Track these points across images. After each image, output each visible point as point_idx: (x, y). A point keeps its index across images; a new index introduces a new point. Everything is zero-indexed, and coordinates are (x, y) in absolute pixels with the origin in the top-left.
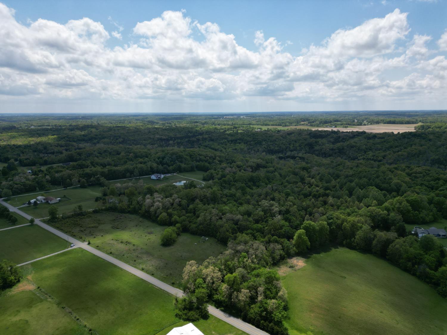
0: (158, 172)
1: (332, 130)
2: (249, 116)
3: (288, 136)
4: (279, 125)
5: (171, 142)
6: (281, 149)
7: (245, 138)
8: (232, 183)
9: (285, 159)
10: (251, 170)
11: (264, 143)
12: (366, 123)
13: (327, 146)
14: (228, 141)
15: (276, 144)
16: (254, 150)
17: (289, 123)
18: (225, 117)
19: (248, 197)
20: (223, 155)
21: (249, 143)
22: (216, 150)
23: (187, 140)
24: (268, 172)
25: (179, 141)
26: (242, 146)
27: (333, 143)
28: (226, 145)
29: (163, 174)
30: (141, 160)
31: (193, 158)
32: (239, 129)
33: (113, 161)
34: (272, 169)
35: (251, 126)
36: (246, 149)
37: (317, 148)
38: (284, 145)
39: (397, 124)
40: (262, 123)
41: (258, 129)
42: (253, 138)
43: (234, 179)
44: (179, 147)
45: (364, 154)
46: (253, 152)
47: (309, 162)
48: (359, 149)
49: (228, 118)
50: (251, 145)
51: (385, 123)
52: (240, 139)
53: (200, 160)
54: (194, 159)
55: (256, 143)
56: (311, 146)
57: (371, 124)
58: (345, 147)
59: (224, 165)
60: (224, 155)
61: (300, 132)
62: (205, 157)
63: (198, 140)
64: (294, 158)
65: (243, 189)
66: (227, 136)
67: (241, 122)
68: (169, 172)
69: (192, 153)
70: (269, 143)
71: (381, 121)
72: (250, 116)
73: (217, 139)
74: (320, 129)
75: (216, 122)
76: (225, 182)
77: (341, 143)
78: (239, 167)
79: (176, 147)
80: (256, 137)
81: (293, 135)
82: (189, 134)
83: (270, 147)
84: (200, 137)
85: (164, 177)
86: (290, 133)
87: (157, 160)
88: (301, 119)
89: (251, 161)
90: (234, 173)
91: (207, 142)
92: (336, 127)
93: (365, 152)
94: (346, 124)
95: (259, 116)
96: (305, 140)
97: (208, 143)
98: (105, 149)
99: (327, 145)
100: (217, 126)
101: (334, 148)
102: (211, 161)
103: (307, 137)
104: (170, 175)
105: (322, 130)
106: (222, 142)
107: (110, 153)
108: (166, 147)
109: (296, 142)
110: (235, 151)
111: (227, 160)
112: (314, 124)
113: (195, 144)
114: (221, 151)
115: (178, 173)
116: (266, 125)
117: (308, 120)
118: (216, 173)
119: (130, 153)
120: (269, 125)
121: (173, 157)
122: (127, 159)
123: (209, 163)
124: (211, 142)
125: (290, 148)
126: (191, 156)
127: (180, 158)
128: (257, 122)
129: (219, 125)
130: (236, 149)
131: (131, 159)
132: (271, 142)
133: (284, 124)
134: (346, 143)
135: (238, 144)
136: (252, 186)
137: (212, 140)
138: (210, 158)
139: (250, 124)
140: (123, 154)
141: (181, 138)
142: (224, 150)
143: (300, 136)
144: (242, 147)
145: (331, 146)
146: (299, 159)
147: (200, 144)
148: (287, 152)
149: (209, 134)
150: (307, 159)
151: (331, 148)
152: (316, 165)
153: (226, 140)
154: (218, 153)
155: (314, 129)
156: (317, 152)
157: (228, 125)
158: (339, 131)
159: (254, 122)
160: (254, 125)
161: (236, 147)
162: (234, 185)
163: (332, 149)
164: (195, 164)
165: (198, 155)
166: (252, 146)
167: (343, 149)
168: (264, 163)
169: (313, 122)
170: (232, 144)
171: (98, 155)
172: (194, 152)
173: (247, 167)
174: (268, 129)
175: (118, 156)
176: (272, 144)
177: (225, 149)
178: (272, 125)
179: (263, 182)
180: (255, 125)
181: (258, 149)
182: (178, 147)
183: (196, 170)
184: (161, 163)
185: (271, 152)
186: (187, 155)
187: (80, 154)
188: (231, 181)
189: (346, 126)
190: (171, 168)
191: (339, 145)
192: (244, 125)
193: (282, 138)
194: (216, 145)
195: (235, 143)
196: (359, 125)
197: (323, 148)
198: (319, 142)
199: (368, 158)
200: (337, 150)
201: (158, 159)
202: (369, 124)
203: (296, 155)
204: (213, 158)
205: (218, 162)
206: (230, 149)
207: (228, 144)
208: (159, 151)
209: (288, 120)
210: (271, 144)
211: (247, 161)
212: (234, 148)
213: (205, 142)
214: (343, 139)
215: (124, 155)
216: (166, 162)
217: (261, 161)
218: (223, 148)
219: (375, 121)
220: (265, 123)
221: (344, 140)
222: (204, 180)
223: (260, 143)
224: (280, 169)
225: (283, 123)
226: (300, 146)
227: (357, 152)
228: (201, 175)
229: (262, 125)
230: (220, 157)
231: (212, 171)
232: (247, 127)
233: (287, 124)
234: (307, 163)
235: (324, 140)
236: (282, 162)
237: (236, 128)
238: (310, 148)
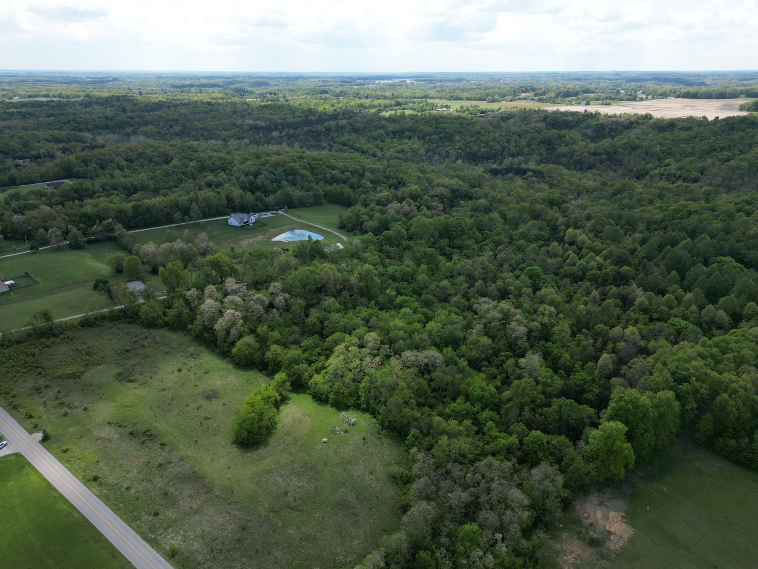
0: (245, 209)
1: (586, 111)
2: (422, 81)
3: (503, 124)
4: (480, 99)
5: (275, 134)
6: (493, 151)
7: (421, 127)
8: (406, 243)
9: (503, 175)
10: (441, 207)
11: (457, 138)
12: (644, 96)
13: (582, 146)
14: (387, 134)
15: (482, 141)
16: (439, 154)
17: (500, 95)
18: (377, 82)
19: (445, 283)
20: (378, 166)
21: (427, 138)
22: (363, 152)
23: (306, 129)
24: (475, 209)
25: (291, 131)
26: (415, 144)
27: (593, 139)
28: (383, 141)
29: (255, 212)
30: (210, 177)
31: (317, 175)
32: (407, 107)
33: (153, 178)
34: (483, 201)
35: (429, 101)
36: (422, 151)
37: (562, 149)
38: (498, 142)
39: (701, 98)
40: (449, 95)
41: (442, 107)
42: (437, 128)
43: (407, 230)
44: (291, 145)
45: (657, 163)
46: (437, 157)
47: (555, 182)
48: (647, 154)
49: (384, 84)
50: (432, 143)
51: (678, 97)
52: (410, 129)
53: (333, 180)
54: (320, 176)
55: (441, 138)
56: (549, 145)
57: (653, 98)
58: (620, 149)
59: (384, 193)
60: (382, 167)
61: (525, 116)
62: (343, 173)
63: (329, 130)
64: (521, 172)
65: (430, 259)
66: (383, 122)
67: (408, 93)
68: (267, 208)
69: (314, 162)
70: (468, 139)
71: (671, 91)
72: (425, 81)
73: (366, 127)
74: (563, 109)
75: (362, 92)
76: (389, 239)
77: (609, 140)
78: (415, 197)
79: (285, 145)
80: (442, 125)
81: (512, 120)
82: (311, 117)
83: (470, 148)
84: (332, 123)
85: (257, 222)
86: (506, 117)
87: (242, 178)
88: (521, 87)
89: (437, 181)
90: (405, 215)
91: (346, 134)
92: (588, 104)
93: (660, 159)
94: (607, 98)
95: (441, 81)
96: (539, 131)
97: (348, 137)
98: (140, 150)
99: (582, 144)
100: (363, 101)
101: (598, 151)
102: (354, 180)
103: (541, 125)
104: (269, 214)
105: (566, 111)
106: (375, 134)
107: (150, 160)
108: (266, 145)
109: (519, 135)
110: (401, 155)
111: (388, 178)
112: (545, 97)
113: (322, 137)
114: (374, 155)
115: (286, 212)
116: (457, 99)
117: (533, 89)
118: (367, 214)
119: (191, 160)
120: (461, 99)
121: (276, 172)
122: (184, 174)
123: (352, 187)
124: (353, 134)
125: (509, 149)
126: (312, 169)
127: (292, 175)
128: (438, 91)
129: (367, 98)
130: (403, 151)
131: (192, 175)
132: (471, 136)
133: (490, 98)
134: (620, 141)
135: (406, 141)
136: (448, 249)
137: (356, 131)
138: (353, 173)
139: (426, 97)
140: (175, 162)
141: (295, 126)
142: (379, 153)
143: (525, 122)
144: (415, 146)
145: (592, 146)
146: (532, 177)
147: (332, 139)
148: (504, 157)
149: (350, 118)
150: (551, 177)
151: (592, 150)
152: (570, 191)
153: (382, 132)
154: (369, 163)
155: (551, 108)
156: (564, 160)
157: (385, 98)
158: (599, 114)
159: (432, 93)
160: (433, 98)
161: (403, 146)
162: (409, 248)
163: (595, 154)
164: (321, 188)
165: (328, 167)
166: (434, 145)
167: (615, 152)
168: (465, 187)
169: (544, 94)
170: (395, 140)
171: (124, 163)
172: (320, 160)
173: (432, 197)
174: (462, 107)
175: (165, 167)
176: (475, 142)
177: (382, 150)
178: (468, 99)
179: (470, 238)
180: (436, 98)
181: (447, 152)
182: (289, 145)
183: (324, 201)
184: (252, 188)
185: (473, 158)
186: (305, 168)
187: (86, 162)
188: (402, 238)
189: (608, 101)
190: (271, 199)
191: (606, 143)
192: (414, 98)
193: (492, 129)
194: (362, 142)
195: (401, 138)
196: (629, 100)
197: (575, 151)
198: (564, 137)
199: (669, 174)
200: (604, 156)
201: (247, 175)
202: (650, 97)
203: (524, 166)
204: (359, 174)
205: (370, 184)
206: (391, 150)
207: (388, 140)
208: (249, 155)
209: (496, 90)
210: (472, 142)
211: (429, 181)
212: (399, 148)
213: (343, 134)
214: (612, 130)
215: (178, 164)
216: (263, 183)
217: (460, 183)
218: (377, 149)
219: (659, 92)
220: (455, 94)
221: (614, 133)
222: (343, 227)
223: (450, 138)
224: (500, 201)
225: (487, 95)
226: (529, 145)
227: (644, 159)
228: (336, 214)
229: (449, 99)
230: (372, 171)
231: (358, 208)
232: (422, 102)
233: (496, 97)
234: (551, 186)
235: (574, 134)
236: (499, 181)
237: (399, 104)
238: (548, 150)
